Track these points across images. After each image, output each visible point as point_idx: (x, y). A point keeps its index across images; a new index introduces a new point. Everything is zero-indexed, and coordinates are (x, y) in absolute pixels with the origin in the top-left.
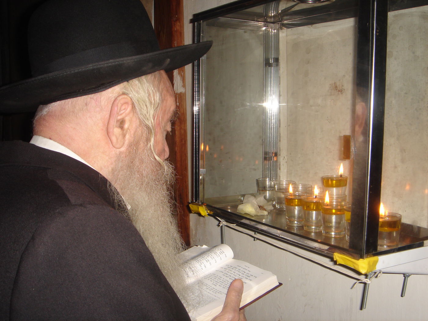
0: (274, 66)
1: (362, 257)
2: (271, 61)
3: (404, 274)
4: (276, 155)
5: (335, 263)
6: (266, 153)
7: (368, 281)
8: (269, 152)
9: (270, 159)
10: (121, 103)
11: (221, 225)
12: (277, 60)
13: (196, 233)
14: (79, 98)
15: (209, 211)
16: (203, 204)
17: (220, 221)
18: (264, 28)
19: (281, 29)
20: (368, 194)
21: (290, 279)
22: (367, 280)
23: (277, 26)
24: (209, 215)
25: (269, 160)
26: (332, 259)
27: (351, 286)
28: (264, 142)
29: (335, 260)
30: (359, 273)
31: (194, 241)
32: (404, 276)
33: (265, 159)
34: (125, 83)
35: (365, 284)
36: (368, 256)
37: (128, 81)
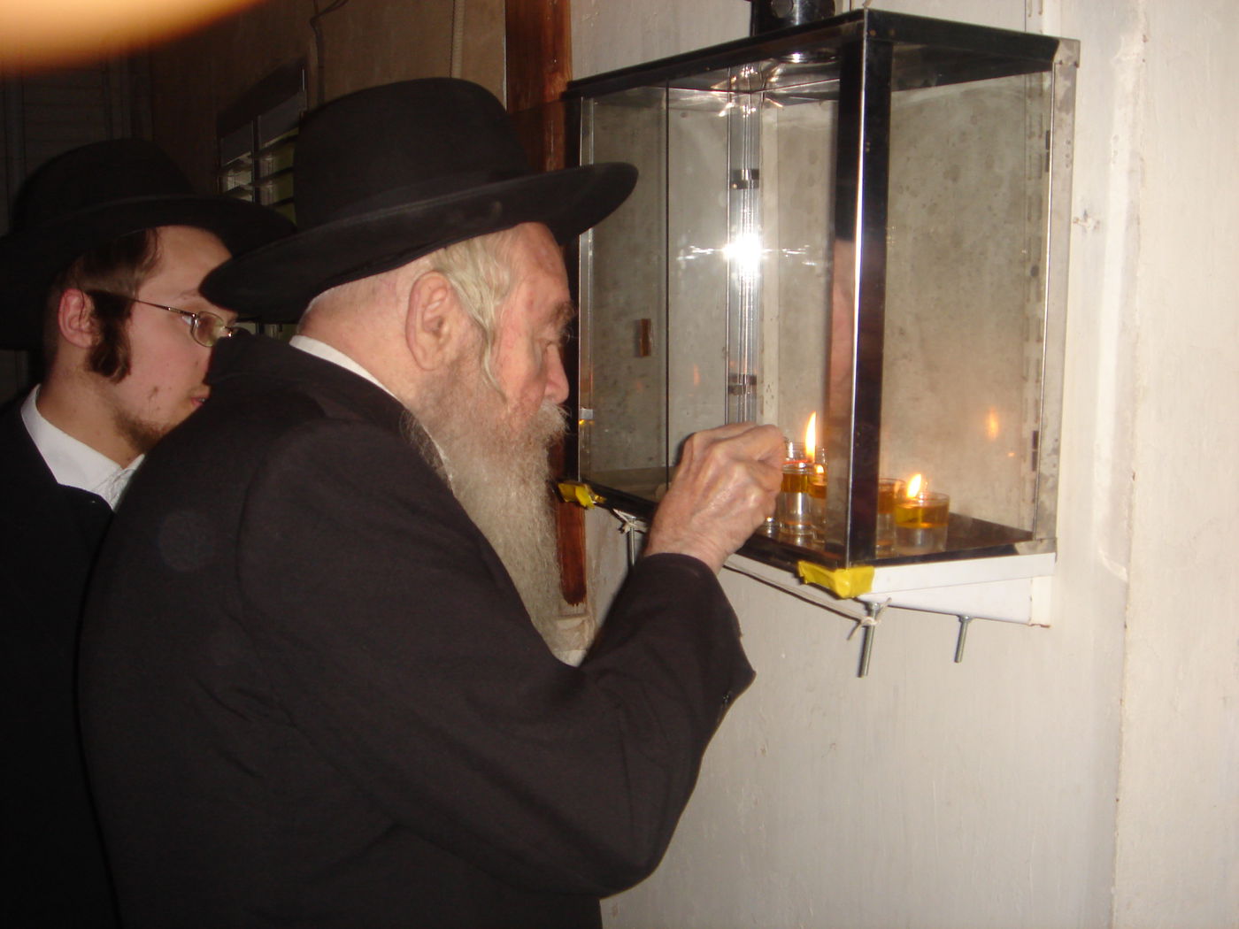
0: (751, 188)
1: (842, 565)
2: (746, 176)
3: (959, 616)
4: (753, 380)
5: (802, 580)
6: (733, 378)
7: (871, 621)
8: (740, 375)
9: (742, 390)
10: (430, 288)
11: (627, 529)
12: (755, 174)
13: (598, 566)
14: (363, 281)
15: (596, 497)
16: (585, 481)
17: (624, 523)
18: (730, 105)
19: (768, 105)
20: (852, 448)
21: (784, 656)
22: (869, 618)
23: (758, 97)
24: (597, 504)
25: (740, 393)
26: (796, 574)
27: (847, 635)
28: (729, 352)
29: (801, 575)
30: (836, 596)
31: (593, 584)
32: (960, 620)
33: (731, 390)
34: (441, 252)
35: (867, 628)
36: (855, 565)
37: (445, 247)
